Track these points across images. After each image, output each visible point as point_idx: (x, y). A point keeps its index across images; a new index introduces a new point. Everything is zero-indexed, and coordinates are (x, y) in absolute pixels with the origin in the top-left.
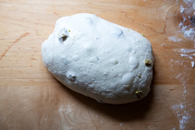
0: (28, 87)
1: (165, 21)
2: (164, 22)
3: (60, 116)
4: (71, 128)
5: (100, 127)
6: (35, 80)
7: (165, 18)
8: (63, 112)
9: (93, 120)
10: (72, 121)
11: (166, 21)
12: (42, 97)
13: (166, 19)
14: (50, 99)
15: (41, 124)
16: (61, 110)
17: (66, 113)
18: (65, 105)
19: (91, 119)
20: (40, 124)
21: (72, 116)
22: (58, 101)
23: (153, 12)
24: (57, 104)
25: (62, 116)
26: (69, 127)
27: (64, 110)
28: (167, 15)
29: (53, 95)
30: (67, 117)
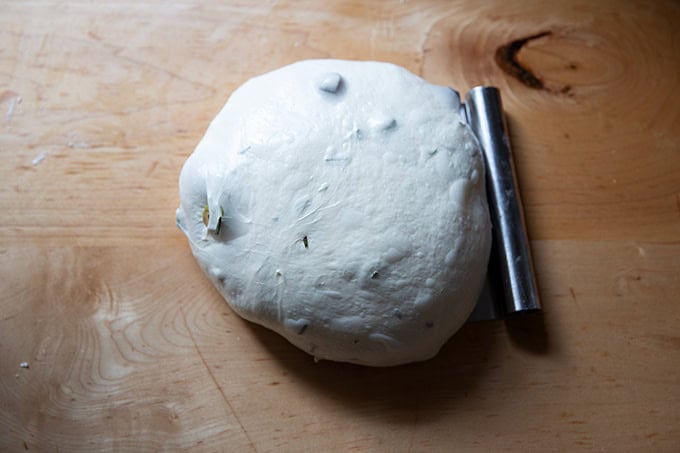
0: (4, 249)
1: (420, 56)
2: (417, 61)
3: (98, 335)
4: (130, 369)
5: (217, 367)
6: (26, 229)
7: (419, 49)
8: (109, 324)
9: (196, 347)
10: (133, 349)
11: (424, 58)
12: (45, 276)
13: (425, 51)
14: (69, 284)
15: (39, 357)
16: (102, 315)
17: (117, 326)
18: (115, 303)
19: (192, 344)
20: (36, 359)
21: (133, 333)
22: (93, 290)
23: (385, 32)
24: (88, 298)
25: (105, 333)
26: (125, 365)
27: (110, 317)
28: (427, 41)
29: (79, 274)
30: (118, 337)
